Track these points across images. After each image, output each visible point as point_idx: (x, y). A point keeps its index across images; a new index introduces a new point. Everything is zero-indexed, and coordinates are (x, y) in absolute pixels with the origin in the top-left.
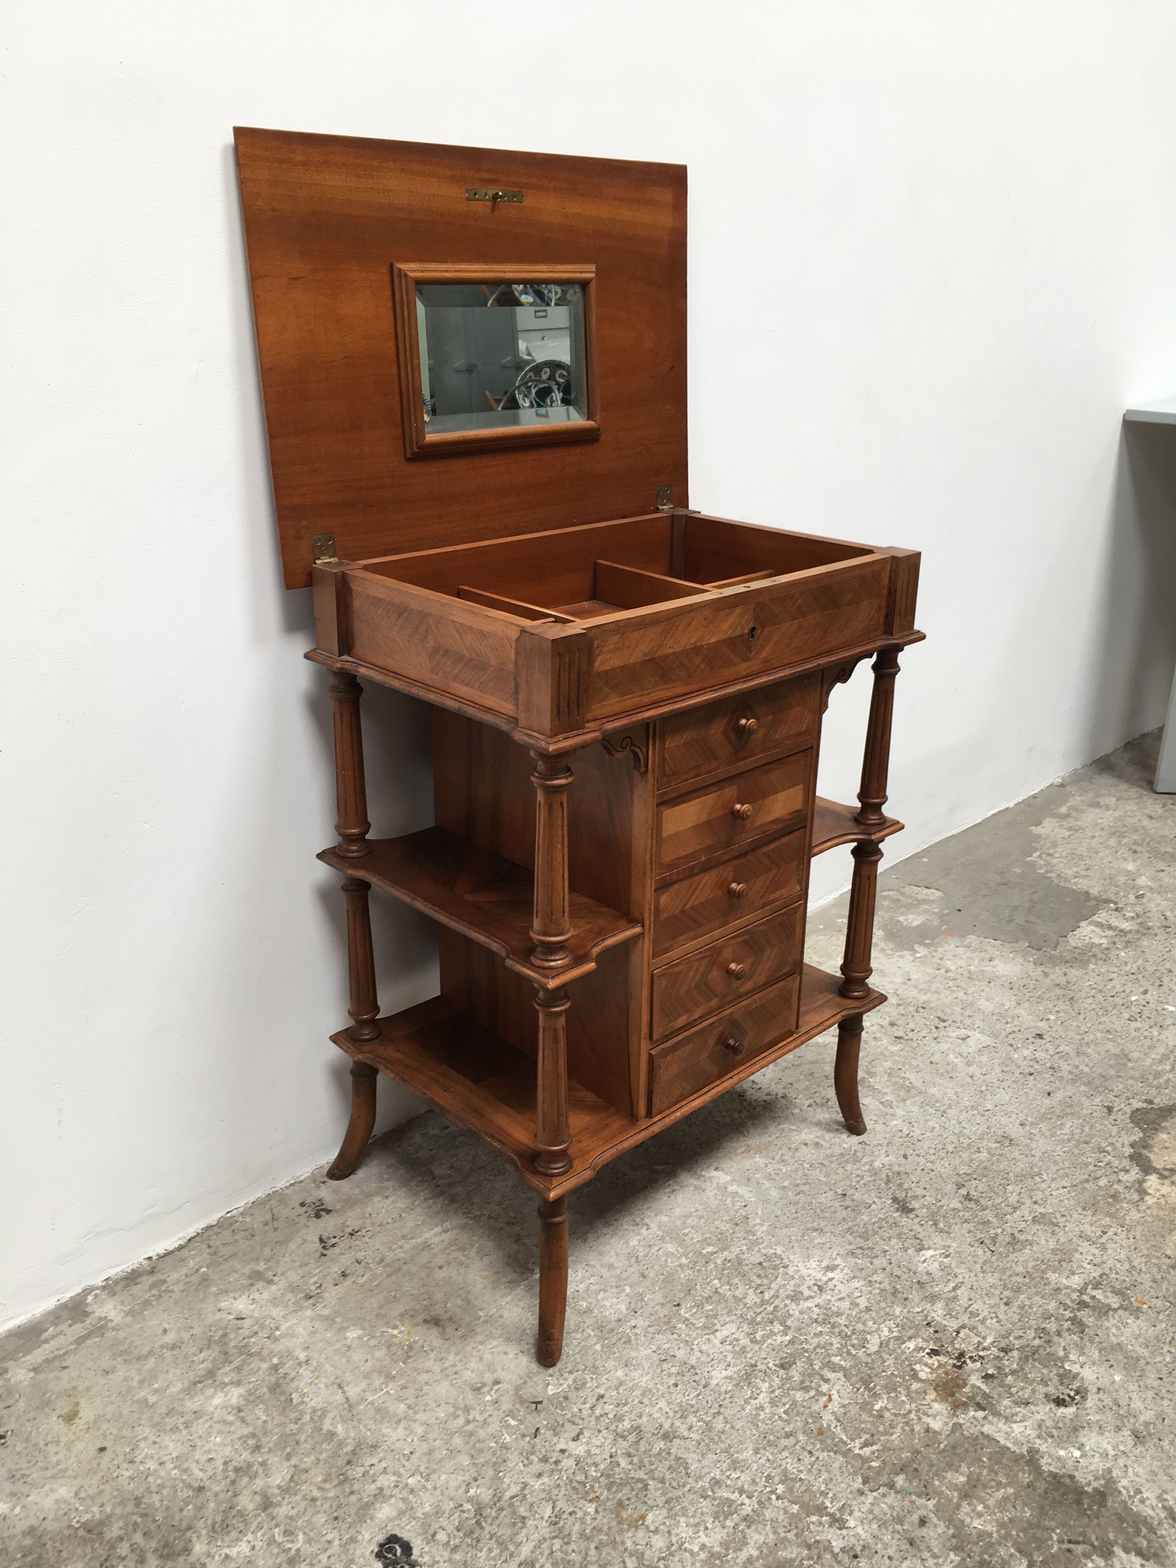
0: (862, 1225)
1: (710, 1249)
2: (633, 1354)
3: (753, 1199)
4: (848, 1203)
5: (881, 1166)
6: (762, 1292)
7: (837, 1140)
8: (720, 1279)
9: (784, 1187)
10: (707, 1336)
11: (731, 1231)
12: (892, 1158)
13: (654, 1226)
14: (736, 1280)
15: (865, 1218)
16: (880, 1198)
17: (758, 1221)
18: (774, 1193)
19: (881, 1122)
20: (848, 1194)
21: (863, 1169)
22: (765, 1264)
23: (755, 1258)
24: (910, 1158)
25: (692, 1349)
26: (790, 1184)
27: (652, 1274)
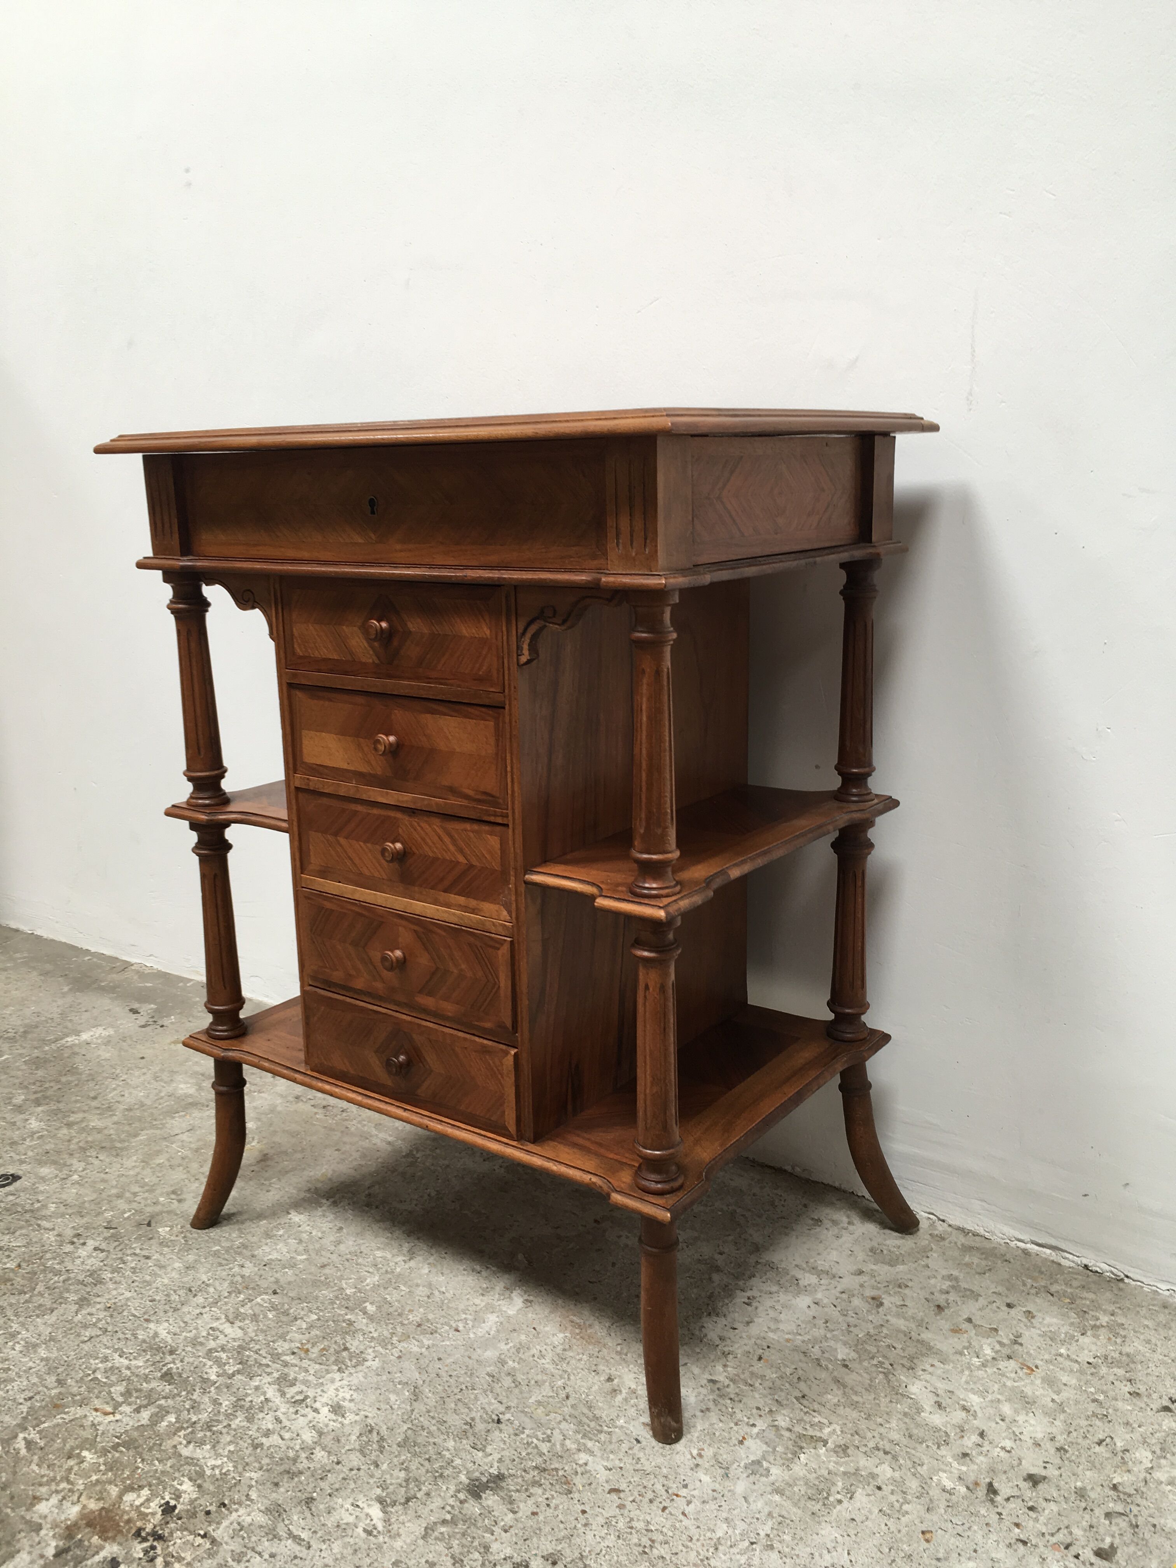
0: (432, 1440)
1: (371, 1308)
2: (202, 1270)
3: (472, 1336)
4: (480, 1427)
5: (581, 1462)
6: (293, 1353)
7: (632, 1412)
8: (319, 1319)
9: (503, 1363)
10: (223, 1316)
11: (406, 1322)
12: (603, 1475)
13: (412, 1264)
14: (315, 1332)
15: (451, 1444)
16: (500, 1460)
17: (426, 1342)
18: (490, 1354)
19: (699, 1461)
20: (501, 1426)
21: (568, 1442)
22: (345, 1354)
23: (354, 1344)
24: (614, 1496)
25: (204, 1307)
26: (514, 1368)
27: (327, 1271)
